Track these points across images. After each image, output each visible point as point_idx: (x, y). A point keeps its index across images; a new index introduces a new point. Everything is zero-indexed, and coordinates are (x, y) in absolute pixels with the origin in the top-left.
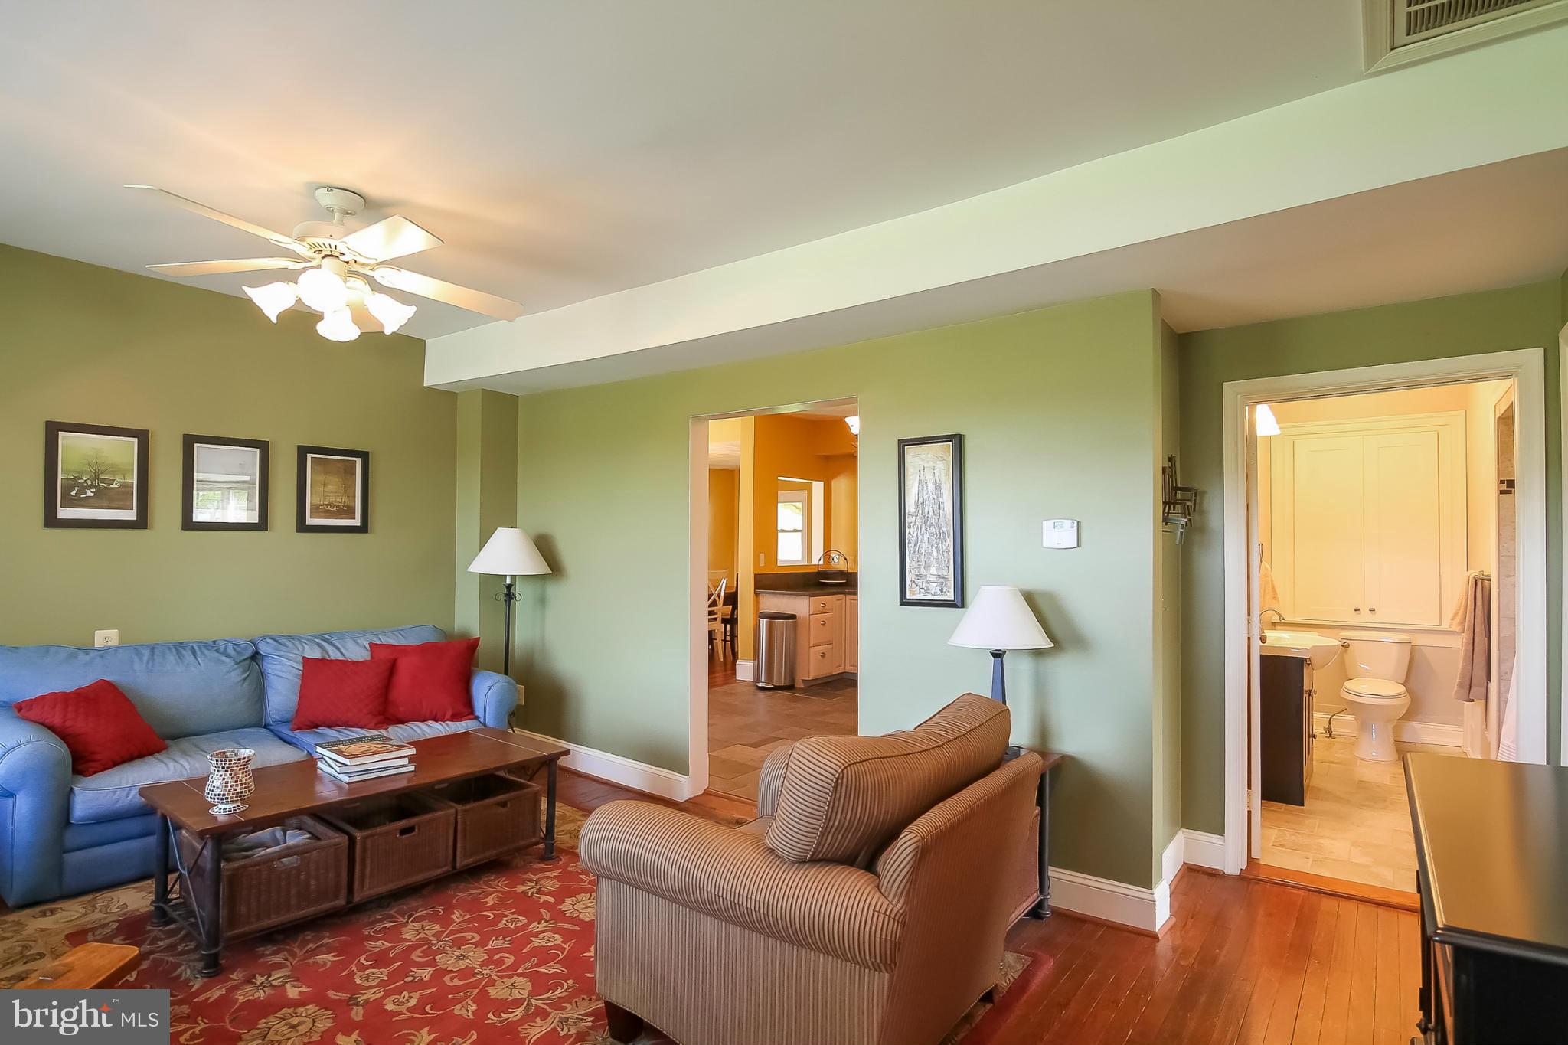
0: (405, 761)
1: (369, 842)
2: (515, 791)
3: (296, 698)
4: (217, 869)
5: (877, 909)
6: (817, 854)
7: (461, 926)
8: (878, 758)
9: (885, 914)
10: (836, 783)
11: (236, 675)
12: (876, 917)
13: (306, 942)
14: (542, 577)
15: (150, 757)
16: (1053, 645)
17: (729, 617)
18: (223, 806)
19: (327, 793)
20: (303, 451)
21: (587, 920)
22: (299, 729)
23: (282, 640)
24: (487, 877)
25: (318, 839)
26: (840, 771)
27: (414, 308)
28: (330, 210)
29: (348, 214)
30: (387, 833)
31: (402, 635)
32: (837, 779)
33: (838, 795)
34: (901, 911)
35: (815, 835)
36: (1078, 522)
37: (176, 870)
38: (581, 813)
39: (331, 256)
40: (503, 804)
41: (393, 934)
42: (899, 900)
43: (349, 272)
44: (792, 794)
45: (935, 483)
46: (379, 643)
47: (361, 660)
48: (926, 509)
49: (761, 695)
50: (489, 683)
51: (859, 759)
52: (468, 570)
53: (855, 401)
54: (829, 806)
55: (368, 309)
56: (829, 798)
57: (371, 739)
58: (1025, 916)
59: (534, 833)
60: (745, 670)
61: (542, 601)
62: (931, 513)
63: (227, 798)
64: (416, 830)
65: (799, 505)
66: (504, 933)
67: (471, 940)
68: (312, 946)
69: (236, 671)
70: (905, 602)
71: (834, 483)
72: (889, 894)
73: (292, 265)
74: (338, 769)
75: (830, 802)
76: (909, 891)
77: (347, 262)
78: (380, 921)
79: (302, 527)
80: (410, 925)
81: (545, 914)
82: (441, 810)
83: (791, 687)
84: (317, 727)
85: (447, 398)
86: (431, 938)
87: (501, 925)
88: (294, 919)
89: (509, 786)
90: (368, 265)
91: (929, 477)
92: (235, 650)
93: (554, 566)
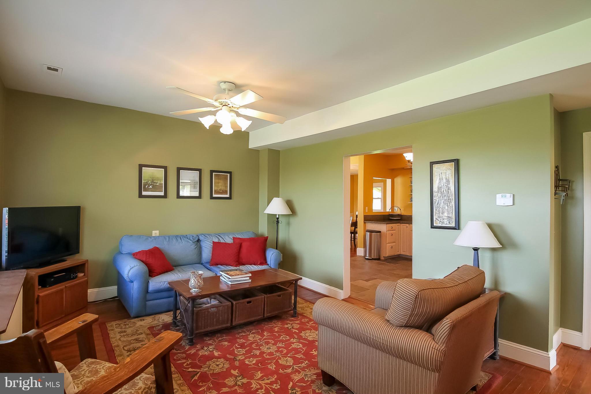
0: (248, 278)
1: (237, 305)
2: (282, 291)
3: (211, 255)
4: (193, 310)
5: (434, 347)
6: (407, 324)
7: (266, 337)
8: (432, 288)
9: (437, 350)
10: (416, 297)
11: (193, 247)
12: (433, 351)
13: (219, 337)
14: (289, 215)
15: (170, 272)
16: (502, 246)
17: (353, 231)
18: (194, 290)
19: (224, 288)
20: (212, 172)
21: (310, 340)
22: (212, 265)
23: (206, 235)
24: (274, 321)
25: (221, 303)
26: (417, 292)
27: (251, 122)
28: (224, 90)
29: (230, 90)
30: (243, 303)
31: (243, 235)
32: (417, 295)
33: (417, 302)
34: (444, 350)
35: (407, 317)
36: (514, 195)
37: (179, 309)
38: (304, 301)
39: (225, 105)
40: (279, 296)
41: (246, 338)
42: (442, 346)
43: (231, 110)
44: (397, 300)
45: (446, 179)
46: (236, 237)
47: (230, 243)
48: (443, 190)
49: (367, 261)
50: (272, 253)
51: (425, 288)
52: (264, 212)
53: (411, 147)
54: (413, 306)
55: (236, 123)
56: (413, 303)
57: (237, 270)
58: (488, 358)
59: (290, 307)
60: (360, 251)
61: (289, 224)
62: (445, 191)
63: (195, 287)
64: (252, 302)
65: (380, 188)
66: (282, 341)
67: (271, 342)
68: (220, 339)
69: (193, 245)
70: (433, 227)
71: (395, 180)
72: (439, 342)
73: (213, 109)
74: (227, 280)
75: (413, 304)
76: (447, 342)
77: (230, 107)
78: (241, 333)
79: (212, 198)
80: (251, 335)
81: (296, 336)
82: (259, 296)
83: (379, 259)
84: (217, 265)
85: (256, 152)
86: (258, 340)
87: (281, 339)
88: (215, 329)
89: (281, 289)
90: (236, 108)
91: (444, 177)
92: (193, 238)
93: (293, 211)
